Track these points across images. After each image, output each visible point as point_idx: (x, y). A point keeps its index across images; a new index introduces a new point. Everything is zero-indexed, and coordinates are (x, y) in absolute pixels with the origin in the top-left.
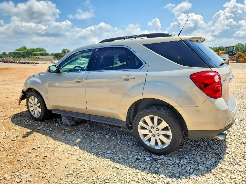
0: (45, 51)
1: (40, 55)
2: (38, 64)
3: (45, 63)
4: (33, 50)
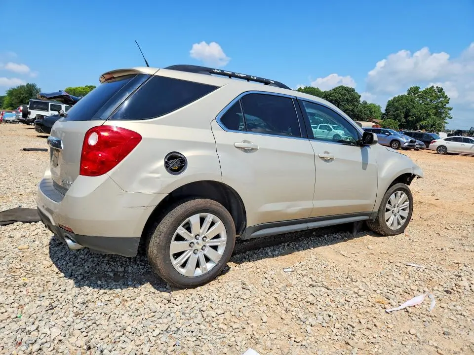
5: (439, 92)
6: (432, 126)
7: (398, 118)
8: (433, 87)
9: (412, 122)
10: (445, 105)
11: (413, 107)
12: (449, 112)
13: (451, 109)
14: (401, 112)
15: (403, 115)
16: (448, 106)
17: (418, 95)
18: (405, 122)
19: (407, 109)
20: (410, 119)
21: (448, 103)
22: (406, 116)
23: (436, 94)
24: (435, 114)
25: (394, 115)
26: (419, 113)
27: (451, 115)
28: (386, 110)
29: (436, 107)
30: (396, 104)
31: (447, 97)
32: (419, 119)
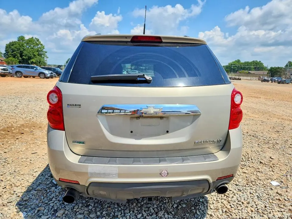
0: (263, 64)
1: (253, 69)
2: (240, 79)
3: (250, 79)
4: (247, 63)
5: (37, 41)
6: (39, 62)
7: (16, 57)
8: (33, 37)
9: (26, 59)
10: (43, 50)
11: (24, 50)
12: (46, 54)
13: (46, 52)
14: (17, 53)
15: (19, 55)
16: (44, 50)
17: (25, 42)
18: (21, 60)
19: (20, 51)
20: (24, 57)
21: (44, 48)
22: (21, 56)
23: (36, 42)
24: (39, 55)
25: (13, 55)
26: (29, 54)
27: (48, 56)
28: (6, 51)
29: (38, 51)
30: (12, 47)
31: (43, 45)
32: (30, 58)
